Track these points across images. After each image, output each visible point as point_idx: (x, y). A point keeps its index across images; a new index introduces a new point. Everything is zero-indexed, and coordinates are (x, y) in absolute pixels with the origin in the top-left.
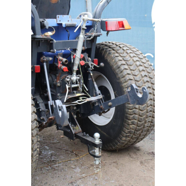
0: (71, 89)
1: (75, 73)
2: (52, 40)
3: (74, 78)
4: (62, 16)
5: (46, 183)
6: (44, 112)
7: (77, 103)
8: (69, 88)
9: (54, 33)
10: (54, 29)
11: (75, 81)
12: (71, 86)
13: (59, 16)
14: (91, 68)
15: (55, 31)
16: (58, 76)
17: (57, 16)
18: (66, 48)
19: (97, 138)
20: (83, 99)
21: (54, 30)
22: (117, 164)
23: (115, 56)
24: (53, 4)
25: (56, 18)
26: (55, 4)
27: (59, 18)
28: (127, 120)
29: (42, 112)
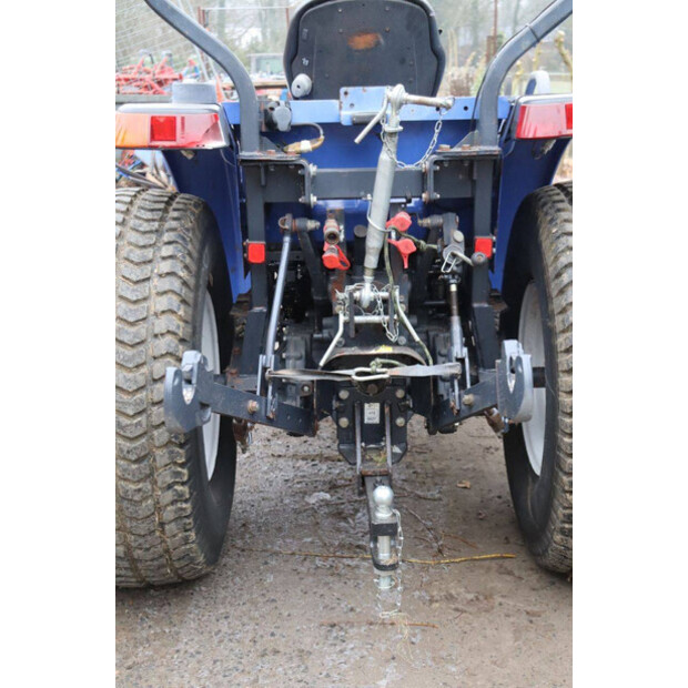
0: (352, 327)
1: (368, 278)
2: (302, 167)
3: (367, 293)
4: (359, 89)
5: (273, 601)
6: (294, 388)
7: (350, 376)
8: (346, 324)
9: (318, 144)
10: (321, 132)
11: (365, 304)
12: (352, 318)
13: (350, 89)
14: (448, 265)
15: (322, 137)
16: (335, 281)
17: (343, 90)
18: (362, 193)
19: (382, 503)
20: (384, 365)
21: (319, 136)
22: (531, 622)
23: (560, 232)
24: (357, 51)
25: (337, 97)
26: (367, 50)
27: (349, 96)
28: (561, 474)
29: (289, 387)
